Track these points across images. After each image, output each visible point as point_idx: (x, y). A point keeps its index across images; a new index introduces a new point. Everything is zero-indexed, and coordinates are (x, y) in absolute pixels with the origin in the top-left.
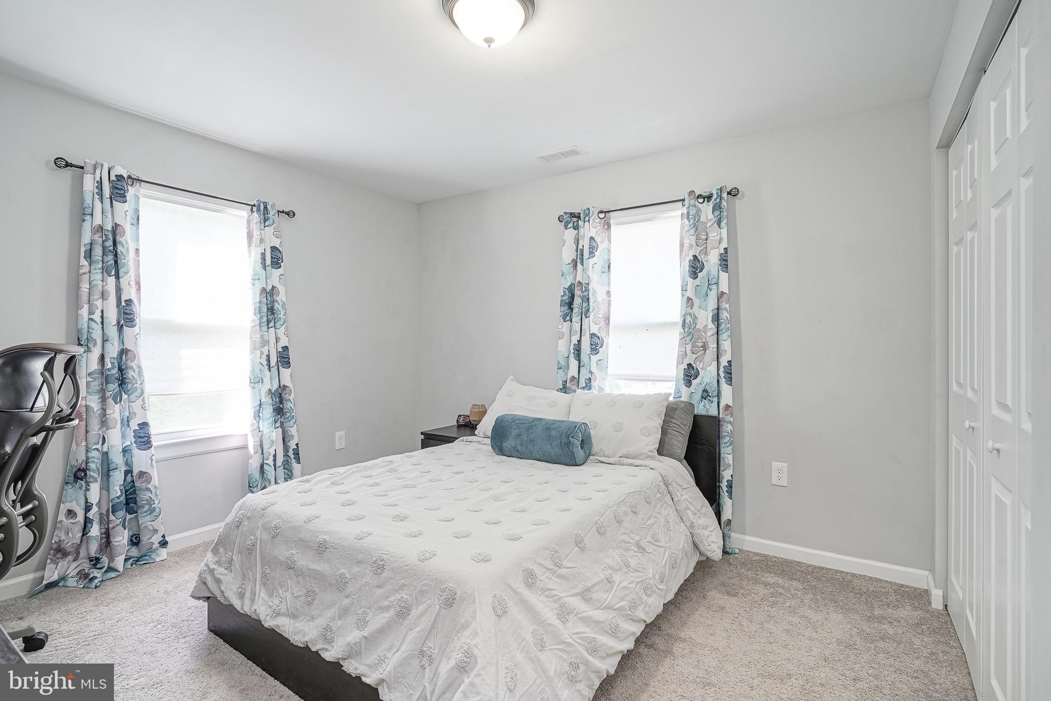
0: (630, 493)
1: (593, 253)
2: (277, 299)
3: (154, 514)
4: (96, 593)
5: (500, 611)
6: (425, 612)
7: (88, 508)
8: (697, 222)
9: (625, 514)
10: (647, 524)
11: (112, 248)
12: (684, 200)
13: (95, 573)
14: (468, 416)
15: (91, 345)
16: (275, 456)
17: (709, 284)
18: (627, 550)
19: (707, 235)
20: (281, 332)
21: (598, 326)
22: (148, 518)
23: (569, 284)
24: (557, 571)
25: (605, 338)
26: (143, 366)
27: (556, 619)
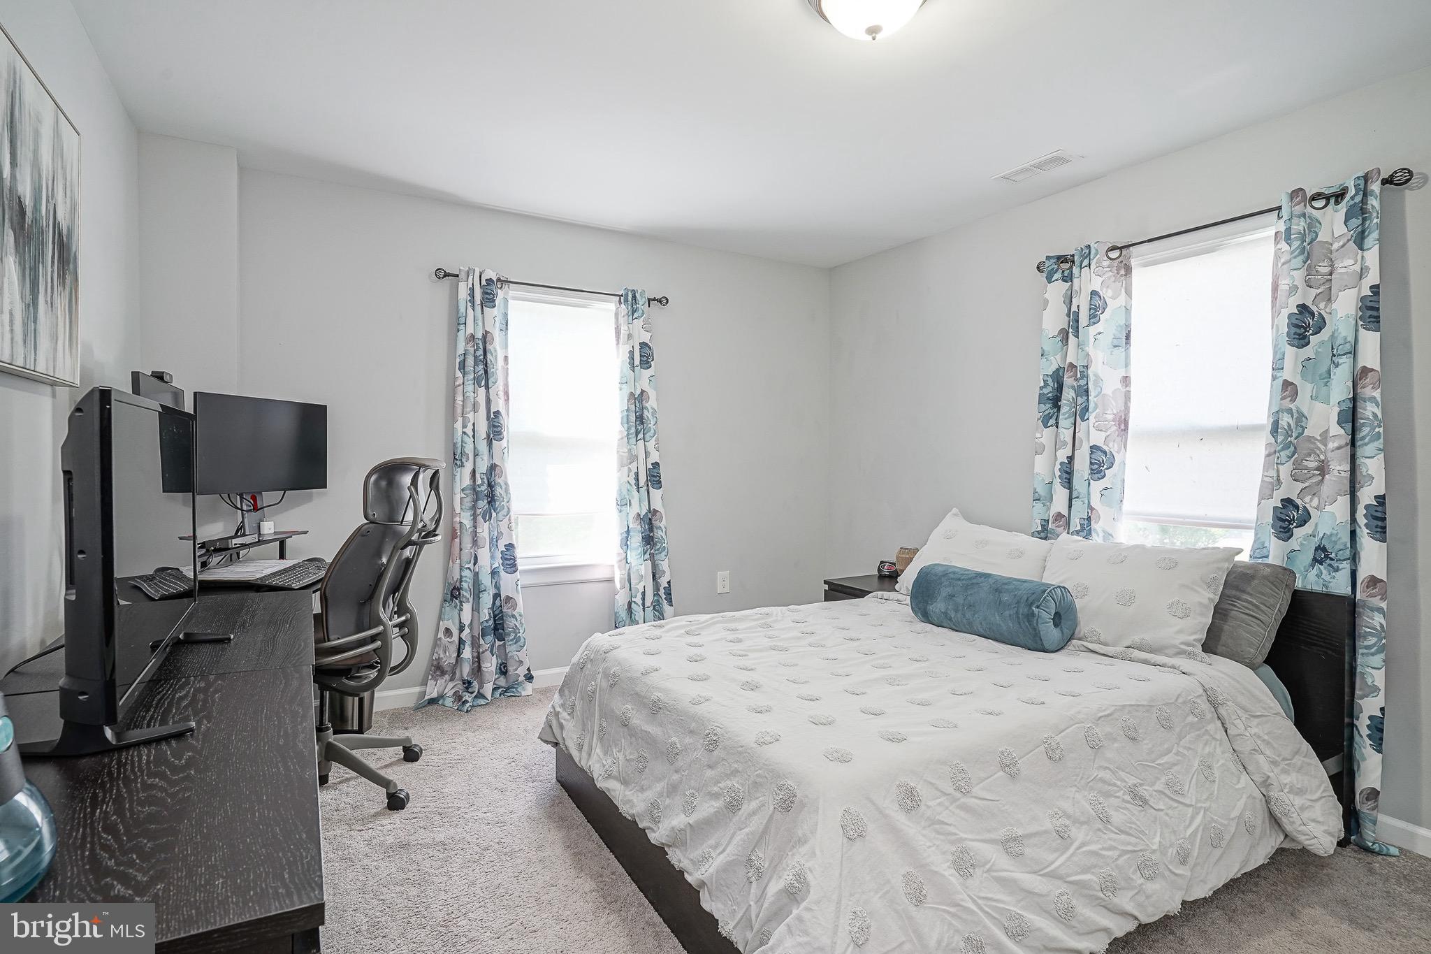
0: (1124, 706)
1: (1095, 316)
2: (647, 405)
3: (519, 643)
4: (466, 718)
5: (853, 832)
6: (757, 810)
7: (461, 629)
8: (1309, 244)
9: (1112, 738)
10: (1158, 762)
11: (482, 357)
12: (1279, 208)
13: (467, 696)
14: (894, 564)
15: (464, 460)
16: (644, 594)
17: (1334, 355)
18: (1108, 795)
19: (1332, 266)
20: (651, 444)
21: (1104, 435)
22: (514, 647)
23: (1054, 367)
24: (959, 799)
25: (1118, 452)
26: (509, 483)
27: (949, 867)
